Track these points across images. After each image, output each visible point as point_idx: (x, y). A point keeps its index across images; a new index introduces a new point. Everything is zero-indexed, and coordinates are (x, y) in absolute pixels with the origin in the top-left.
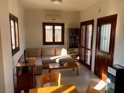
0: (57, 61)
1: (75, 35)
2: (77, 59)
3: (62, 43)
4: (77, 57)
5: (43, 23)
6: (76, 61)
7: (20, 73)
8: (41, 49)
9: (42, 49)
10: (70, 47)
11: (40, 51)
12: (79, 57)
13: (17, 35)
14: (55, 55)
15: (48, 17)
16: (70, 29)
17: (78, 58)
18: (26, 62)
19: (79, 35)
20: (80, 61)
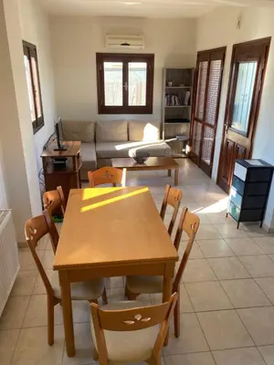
0: (132, 153)
1: (182, 87)
2: (184, 153)
3: (147, 110)
4: (184, 147)
5: (97, 54)
6: (183, 156)
7: (50, 170)
8: (92, 125)
9: (96, 124)
10: (167, 121)
11: (91, 129)
12: (190, 145)
13: (37, 89)
14: (129, 140)
15: (110, 38)
16: (168, 70)
17: (188, 149)
18: (61, 149)
19: (192, 88)
20: (191, 157)
